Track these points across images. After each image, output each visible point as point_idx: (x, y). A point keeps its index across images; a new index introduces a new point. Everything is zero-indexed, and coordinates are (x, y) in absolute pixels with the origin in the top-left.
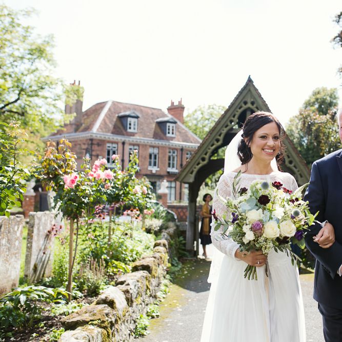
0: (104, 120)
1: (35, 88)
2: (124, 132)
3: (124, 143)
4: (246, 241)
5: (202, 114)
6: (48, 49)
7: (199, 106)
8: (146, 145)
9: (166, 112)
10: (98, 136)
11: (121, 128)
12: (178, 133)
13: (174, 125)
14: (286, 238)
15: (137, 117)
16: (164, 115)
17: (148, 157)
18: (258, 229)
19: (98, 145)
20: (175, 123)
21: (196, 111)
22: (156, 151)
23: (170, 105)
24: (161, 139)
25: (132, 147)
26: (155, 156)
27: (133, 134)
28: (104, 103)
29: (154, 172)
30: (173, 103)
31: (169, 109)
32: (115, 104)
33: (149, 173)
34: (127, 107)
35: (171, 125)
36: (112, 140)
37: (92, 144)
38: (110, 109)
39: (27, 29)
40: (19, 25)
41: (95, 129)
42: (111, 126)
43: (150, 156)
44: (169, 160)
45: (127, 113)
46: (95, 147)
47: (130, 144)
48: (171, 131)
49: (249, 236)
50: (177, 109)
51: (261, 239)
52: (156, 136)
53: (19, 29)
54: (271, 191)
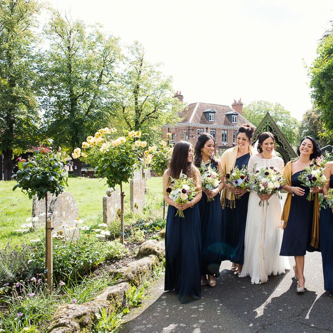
0: (195, 115)
1: (163, 104)
2: (207, 122)
3: (207, 128)
4: (261, 190)
5: (254, 107)
6: (170, 84)
7: (252, 102)
8: (220, 129)
9: (231, 107)
10: (193, 125)
11: (206, 119)
12: (239, 121)
13: (236, 116)
14: (276, 188)
15: (214, 113)
16: (230, 110)
17: (221, 136)
18: (265, 185)
19: (193, 130)
20: (237, 115)
21: (250, 105)
22: (226, 132)
23: (233, 103)
24: (229, 125)
25: (212, 130)
26: (226, 135)
27: (212, 123)
28: (194, 104)
29: (225, 145)
30: (235, 102)
31: (233, 106)
32: (201, 104)
33: (222, 145)
34: (208, 106)
35: (235, 116)
36: (200, 127)
37: (189, 130)
38: (198, 108)
39: (158, 73)
40: (154, 72)
41: (191, 121)
42: (199, 119)
43: (223, 135)
44: (234, 137)
45: (208, 110)
46: (191, 131)
47: (211, 129)
48: (235, 120)
49: (262, 188)
50: (238, 105)
51: (267, 189)
52: (226, 123)
53: (155, 74)
54: (270, 171)
